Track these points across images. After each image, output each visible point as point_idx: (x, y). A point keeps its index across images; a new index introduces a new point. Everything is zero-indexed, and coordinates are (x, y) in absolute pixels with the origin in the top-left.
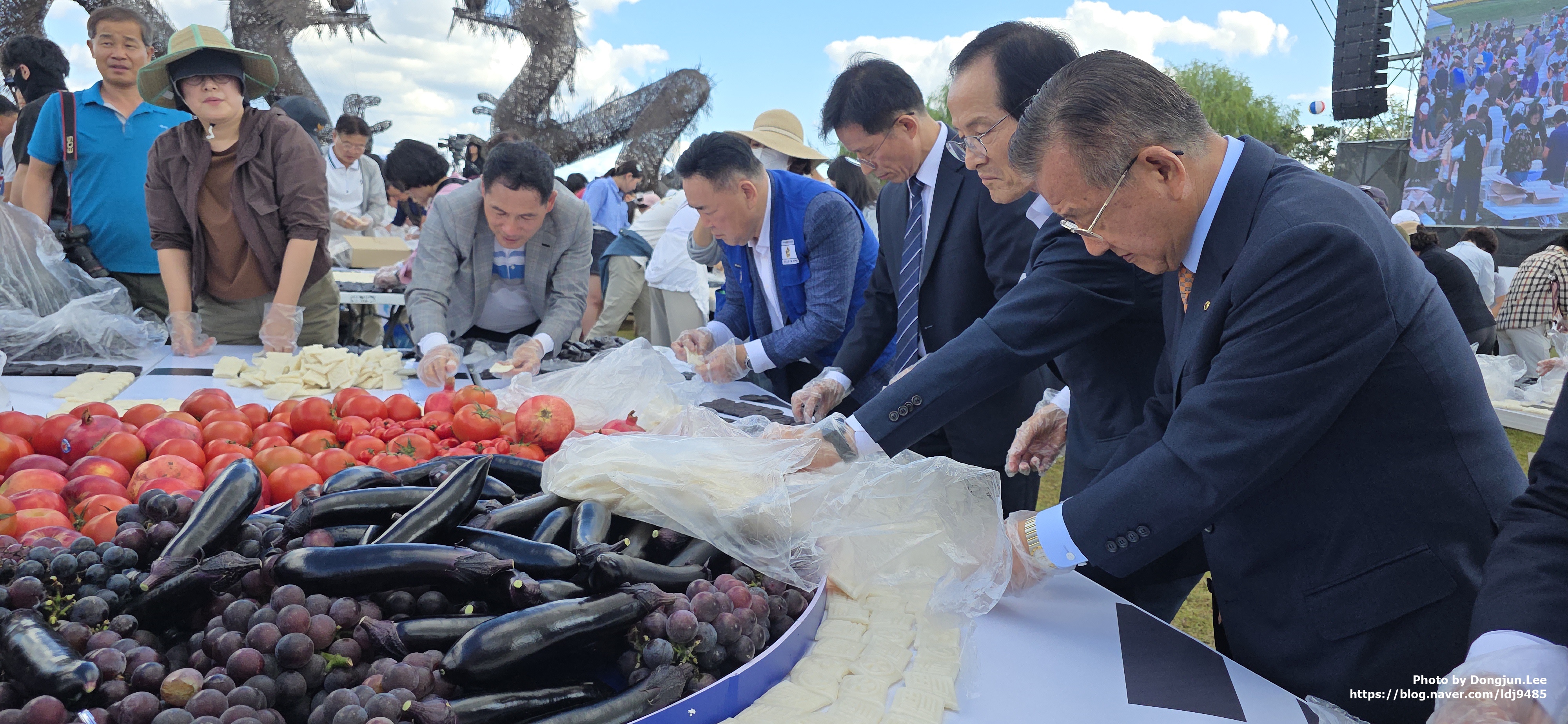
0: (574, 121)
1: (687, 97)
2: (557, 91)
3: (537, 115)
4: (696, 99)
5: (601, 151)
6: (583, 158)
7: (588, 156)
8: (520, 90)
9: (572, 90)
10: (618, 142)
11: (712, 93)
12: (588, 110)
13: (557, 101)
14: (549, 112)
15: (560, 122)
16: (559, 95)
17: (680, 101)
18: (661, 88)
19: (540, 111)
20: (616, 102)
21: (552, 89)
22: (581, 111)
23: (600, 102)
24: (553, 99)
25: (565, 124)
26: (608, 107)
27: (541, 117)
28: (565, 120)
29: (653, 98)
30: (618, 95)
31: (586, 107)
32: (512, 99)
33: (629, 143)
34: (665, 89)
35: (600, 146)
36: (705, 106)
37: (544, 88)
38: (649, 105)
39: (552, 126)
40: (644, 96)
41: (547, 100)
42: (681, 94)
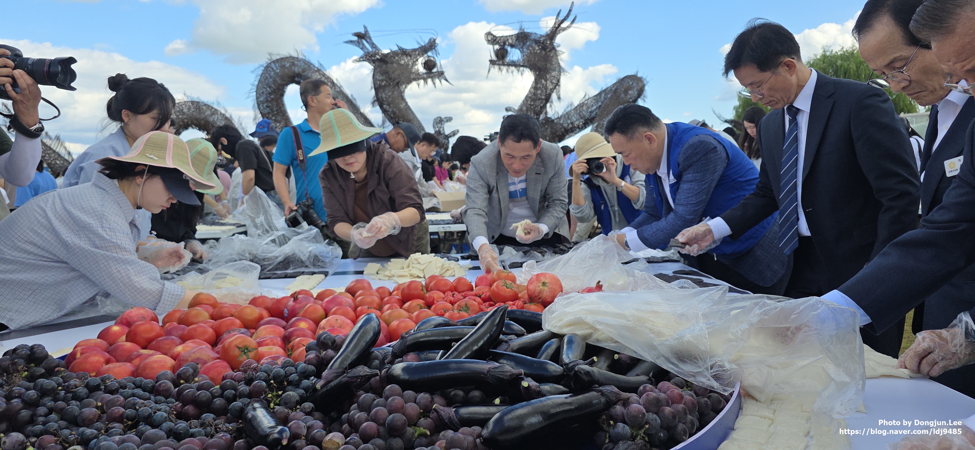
0: (561, 116)
1: (630, 92)
2: (550, 100)
3: (539, 116)
4: (636, 93)
5: (578, 132)
6: (568, 138)
7: (571, 136)
8: (529, 103)
9: (559, 98)
10: (589, 126)
11: (646, 88)
12: (569, 109)
13: (551, 106)
14: (546, 113)
15: (553, 118)
16: (552, 102)
17: (626, 95)
18: (614, 89)
19: (541, 113)
20: (586, 102)
21: (548, 99)
22: (565, 110)
23: (576, 103)
24: (548, 105)
25: (556, 119)
26: (581, 105)
27: (542, 117)
28: (556, 116)
29: (609, 96)
30: (587, 97)
31: (568, 107)
32: (524, 108)
33: (595, 125)
34: (616, 89)
35: (578, 130)
36: (642, 96)
37: (543, 99)
38: (606, 101)
39: (548, 121)
40: (603, 95)
41: (545, 106)
42: (626, 92)
